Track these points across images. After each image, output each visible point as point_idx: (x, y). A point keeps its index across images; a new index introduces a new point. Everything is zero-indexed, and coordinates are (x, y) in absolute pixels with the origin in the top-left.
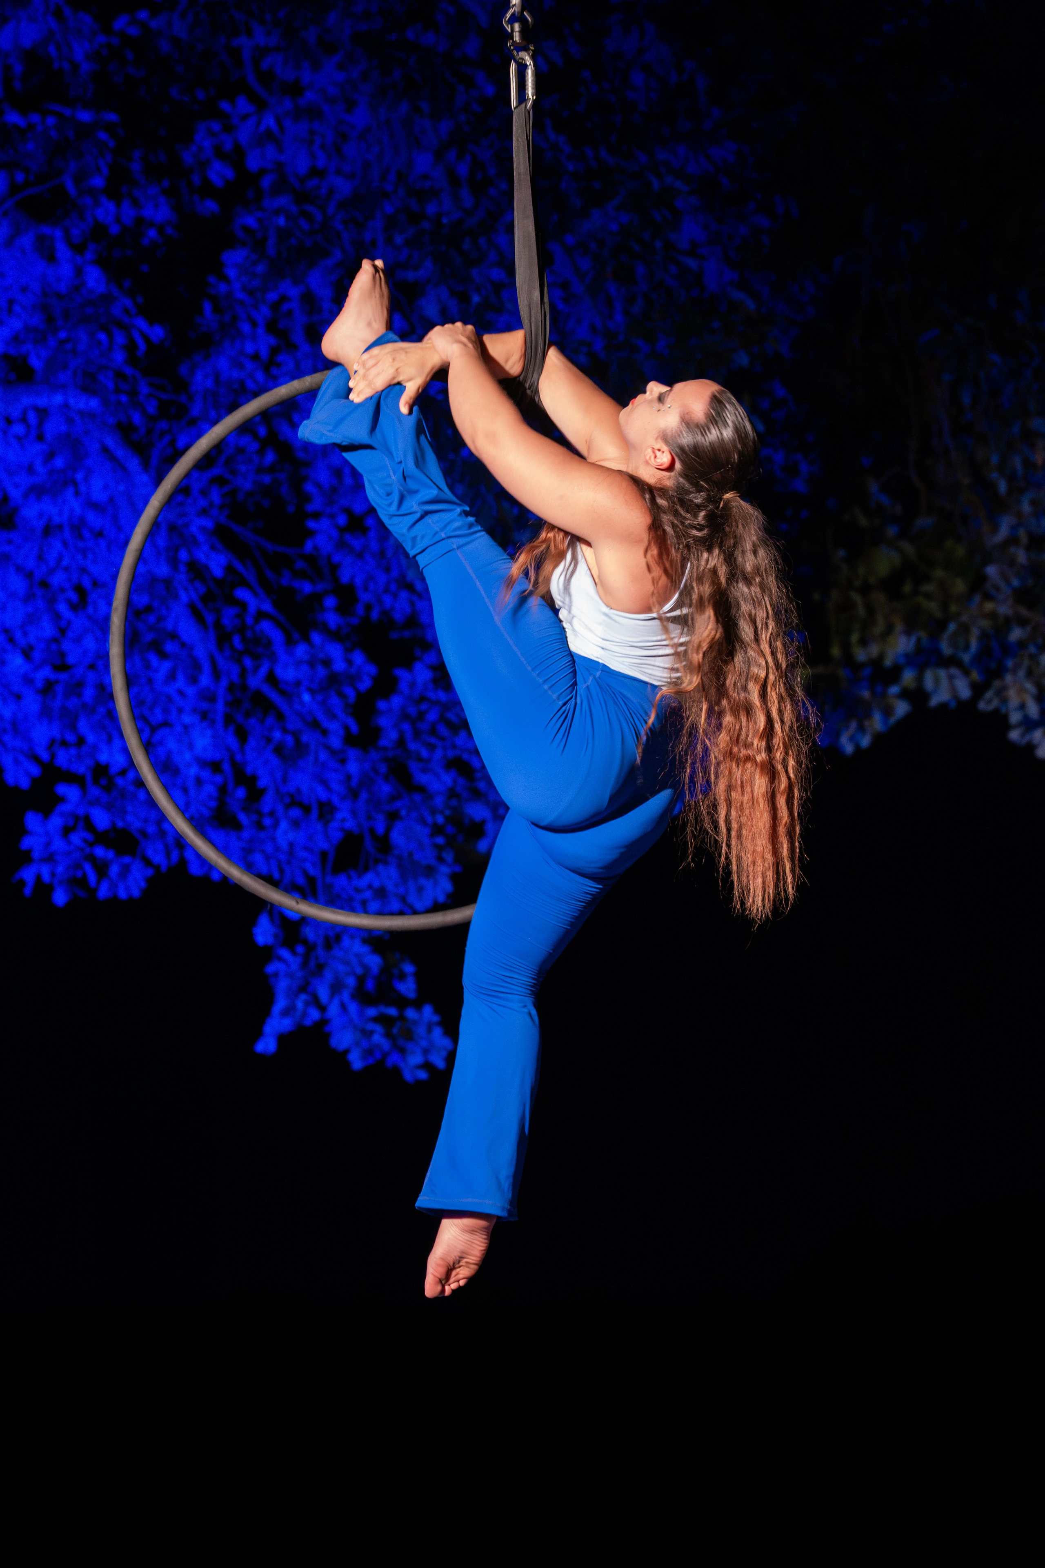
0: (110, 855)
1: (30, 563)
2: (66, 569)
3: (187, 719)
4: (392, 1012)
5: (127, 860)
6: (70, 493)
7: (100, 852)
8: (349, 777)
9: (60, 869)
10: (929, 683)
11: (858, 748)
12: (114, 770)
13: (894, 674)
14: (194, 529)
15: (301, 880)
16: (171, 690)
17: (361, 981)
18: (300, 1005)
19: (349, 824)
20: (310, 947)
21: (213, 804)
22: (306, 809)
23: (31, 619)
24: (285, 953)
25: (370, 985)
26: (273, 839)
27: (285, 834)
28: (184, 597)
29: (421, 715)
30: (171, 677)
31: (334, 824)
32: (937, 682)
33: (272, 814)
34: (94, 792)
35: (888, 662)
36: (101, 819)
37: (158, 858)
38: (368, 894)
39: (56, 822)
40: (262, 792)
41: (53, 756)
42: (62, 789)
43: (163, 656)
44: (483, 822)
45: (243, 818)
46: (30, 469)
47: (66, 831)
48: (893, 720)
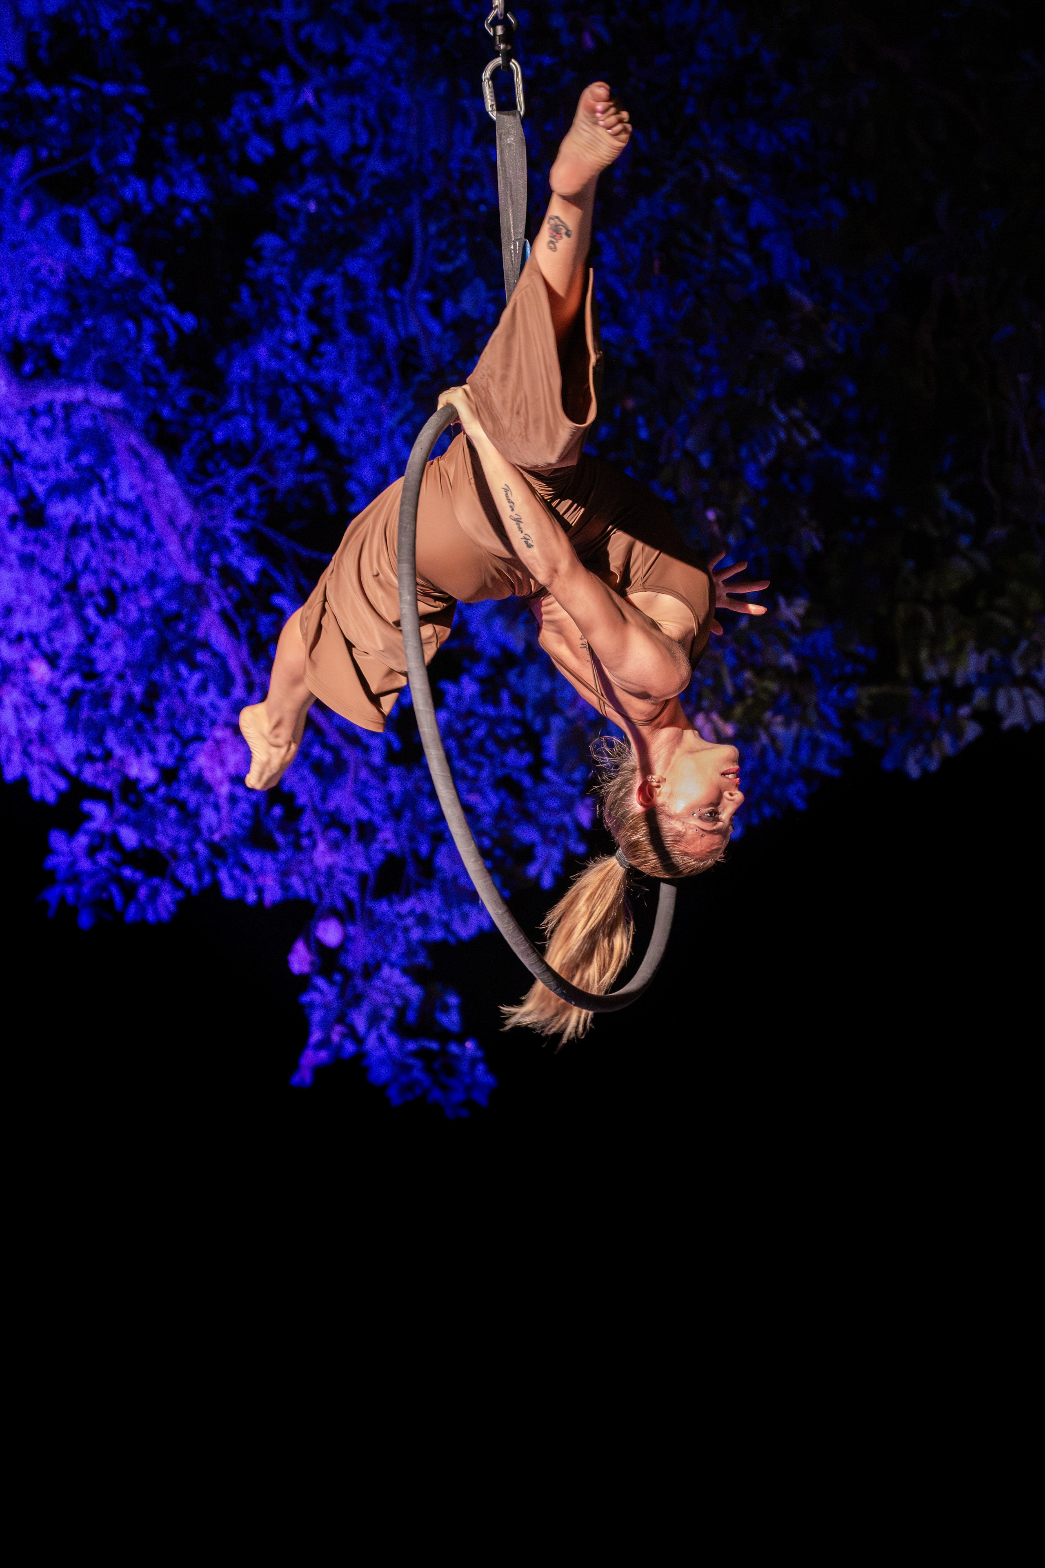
0: (138, 876)
1: (56, 566)
2: (95, 572)
3: (219, 734)
4: (434, 1046)
5: (156, 881)
6: (95, 492)
7: (127, 872)
8: (390, 796)
9: (86, 890)
10: (1001, 703)
11: (925, 771)
12: (142, 786)
13: (964, 694)
14: (227, 533)
15: (340, 904)
16: (205, 701)
17: (401, 1012)
18: (335, 1038)
19: (391, 846)
20: (348, 975)
21: (247, 822)
22: (345, 829)
23: (58, 625)
24: (321, 983)
25: (411, 1016)
26: (311, 861)
27: (323, 856)
28: (215, 605)
29: (469, 731)
30: (202, 688)
31: (376, 846)
32: (1010, 703)
33: (310, 834)
34: (122, 809)
35: (959, 681)
36: (129, 837)
37: (189, 880)
38: (410, 921)
39: (83, 840)
40: (301, 810)
41: (80, 771)
42: (88, 806)
43: (194, 666)
44: (532, 846)
45: (280, 838)
46: (57, 465)
47: (92, 851)
48: (962, 744)
